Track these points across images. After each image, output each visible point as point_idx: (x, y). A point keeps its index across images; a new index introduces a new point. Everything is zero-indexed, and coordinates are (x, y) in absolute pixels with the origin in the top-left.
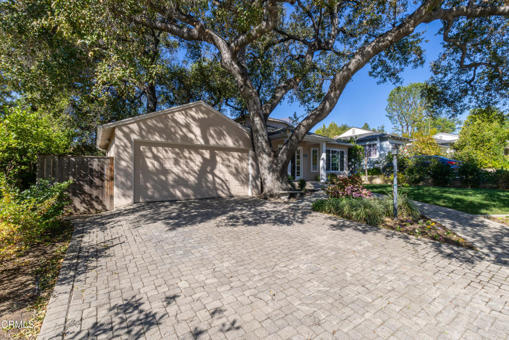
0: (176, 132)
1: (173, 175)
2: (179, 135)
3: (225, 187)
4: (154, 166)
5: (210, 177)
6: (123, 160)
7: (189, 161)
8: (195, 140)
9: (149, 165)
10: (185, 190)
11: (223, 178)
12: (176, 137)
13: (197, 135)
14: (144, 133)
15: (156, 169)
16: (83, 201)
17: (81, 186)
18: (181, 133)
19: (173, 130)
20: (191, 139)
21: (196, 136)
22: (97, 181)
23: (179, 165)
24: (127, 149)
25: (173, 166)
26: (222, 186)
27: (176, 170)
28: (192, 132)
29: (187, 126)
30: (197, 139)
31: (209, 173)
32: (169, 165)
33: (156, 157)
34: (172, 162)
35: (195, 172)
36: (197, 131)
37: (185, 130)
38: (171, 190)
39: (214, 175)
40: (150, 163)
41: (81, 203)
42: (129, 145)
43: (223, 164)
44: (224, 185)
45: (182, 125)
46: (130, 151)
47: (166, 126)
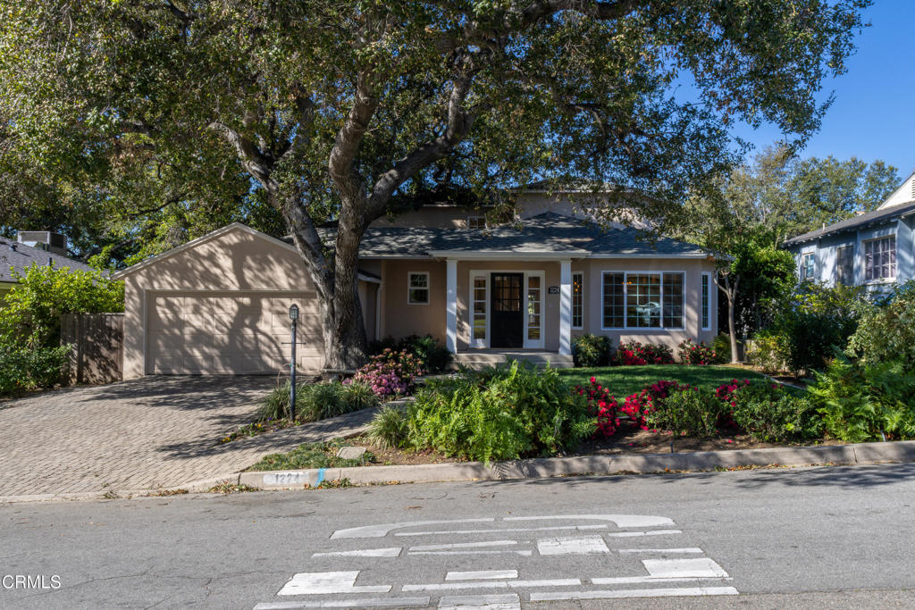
0: (194, 267)
1: (192, 329)
2: (198, 271)
3: (275, 349)
4: (167, 317)
5: (249, 332)
6: (129, 310)
7: (215, 308)
8: (222, 278)
9: (162, 315)
10: (206, 350)
11: (270, 334)
12: (194, 275)
13: (226, 269)
14: (152, 274)
15: (169, 319)
16: (99, 367)
17: (98, 349)
18: (200, 268)
19: (189, 265)
20: (216, 276)
21: (223, 271)
22: (114, 342)
23: (201, 314)
24: (133, 297)
25: (192, 317)
26: (269, 347)
27: (197, 322)
28: (218, 266)
29: (211, 257)
30: (226, 276)
31: (247, 326)
32: (186, 314)
33: (170, 306)
34: (190, 309)
35: (225, 325)
36: (226, 263)
37: (206, 264)
38: (188, 350)
39: (256, 330)
40: (163, 313)
41: (98, 368)
42: (135, 291)
43: (270, 310)
44: (273, 346)
45: (204, 258)
46: (137, 299)
47: (181, 261)
